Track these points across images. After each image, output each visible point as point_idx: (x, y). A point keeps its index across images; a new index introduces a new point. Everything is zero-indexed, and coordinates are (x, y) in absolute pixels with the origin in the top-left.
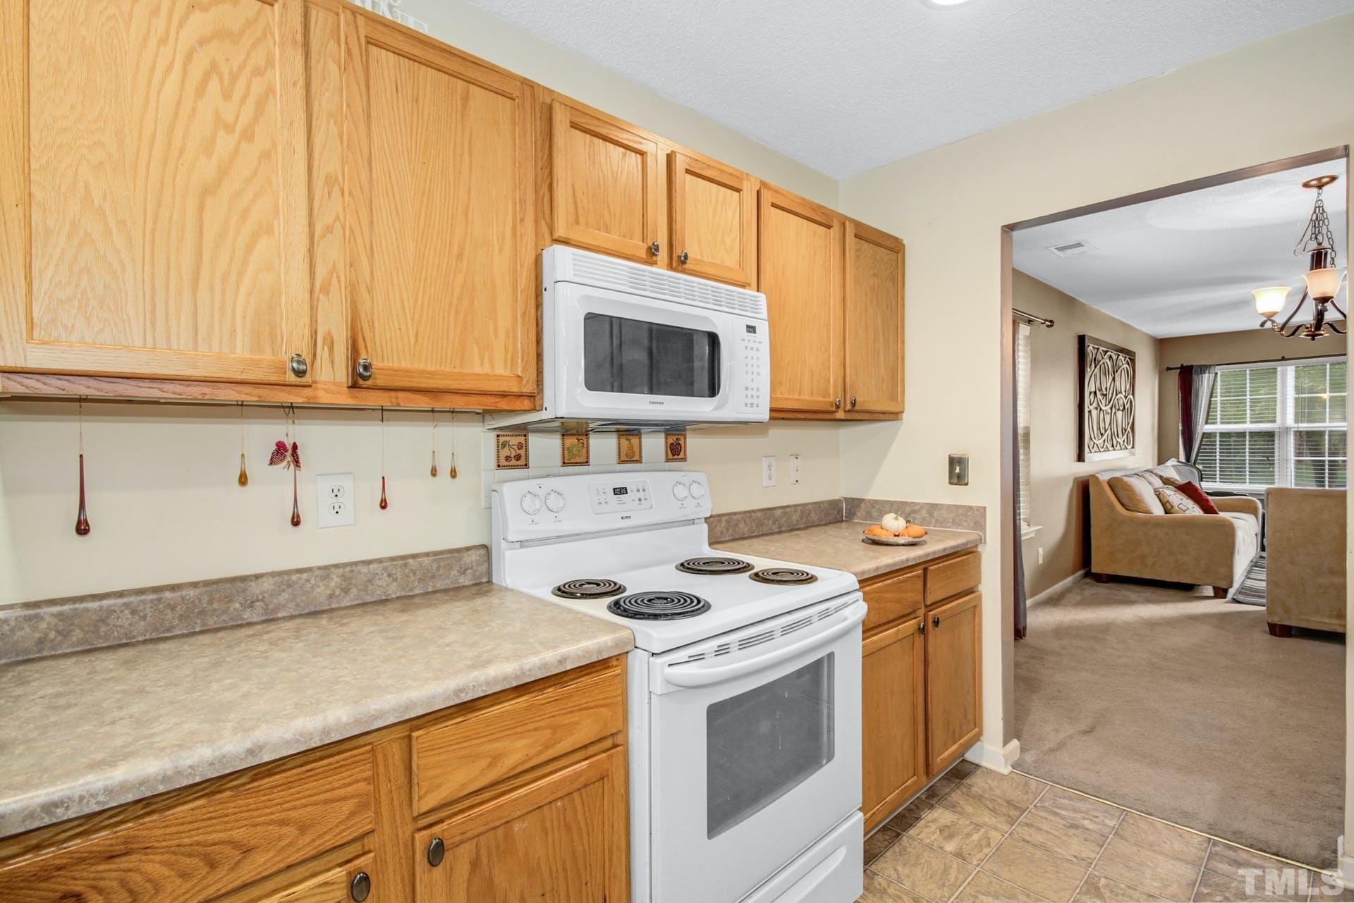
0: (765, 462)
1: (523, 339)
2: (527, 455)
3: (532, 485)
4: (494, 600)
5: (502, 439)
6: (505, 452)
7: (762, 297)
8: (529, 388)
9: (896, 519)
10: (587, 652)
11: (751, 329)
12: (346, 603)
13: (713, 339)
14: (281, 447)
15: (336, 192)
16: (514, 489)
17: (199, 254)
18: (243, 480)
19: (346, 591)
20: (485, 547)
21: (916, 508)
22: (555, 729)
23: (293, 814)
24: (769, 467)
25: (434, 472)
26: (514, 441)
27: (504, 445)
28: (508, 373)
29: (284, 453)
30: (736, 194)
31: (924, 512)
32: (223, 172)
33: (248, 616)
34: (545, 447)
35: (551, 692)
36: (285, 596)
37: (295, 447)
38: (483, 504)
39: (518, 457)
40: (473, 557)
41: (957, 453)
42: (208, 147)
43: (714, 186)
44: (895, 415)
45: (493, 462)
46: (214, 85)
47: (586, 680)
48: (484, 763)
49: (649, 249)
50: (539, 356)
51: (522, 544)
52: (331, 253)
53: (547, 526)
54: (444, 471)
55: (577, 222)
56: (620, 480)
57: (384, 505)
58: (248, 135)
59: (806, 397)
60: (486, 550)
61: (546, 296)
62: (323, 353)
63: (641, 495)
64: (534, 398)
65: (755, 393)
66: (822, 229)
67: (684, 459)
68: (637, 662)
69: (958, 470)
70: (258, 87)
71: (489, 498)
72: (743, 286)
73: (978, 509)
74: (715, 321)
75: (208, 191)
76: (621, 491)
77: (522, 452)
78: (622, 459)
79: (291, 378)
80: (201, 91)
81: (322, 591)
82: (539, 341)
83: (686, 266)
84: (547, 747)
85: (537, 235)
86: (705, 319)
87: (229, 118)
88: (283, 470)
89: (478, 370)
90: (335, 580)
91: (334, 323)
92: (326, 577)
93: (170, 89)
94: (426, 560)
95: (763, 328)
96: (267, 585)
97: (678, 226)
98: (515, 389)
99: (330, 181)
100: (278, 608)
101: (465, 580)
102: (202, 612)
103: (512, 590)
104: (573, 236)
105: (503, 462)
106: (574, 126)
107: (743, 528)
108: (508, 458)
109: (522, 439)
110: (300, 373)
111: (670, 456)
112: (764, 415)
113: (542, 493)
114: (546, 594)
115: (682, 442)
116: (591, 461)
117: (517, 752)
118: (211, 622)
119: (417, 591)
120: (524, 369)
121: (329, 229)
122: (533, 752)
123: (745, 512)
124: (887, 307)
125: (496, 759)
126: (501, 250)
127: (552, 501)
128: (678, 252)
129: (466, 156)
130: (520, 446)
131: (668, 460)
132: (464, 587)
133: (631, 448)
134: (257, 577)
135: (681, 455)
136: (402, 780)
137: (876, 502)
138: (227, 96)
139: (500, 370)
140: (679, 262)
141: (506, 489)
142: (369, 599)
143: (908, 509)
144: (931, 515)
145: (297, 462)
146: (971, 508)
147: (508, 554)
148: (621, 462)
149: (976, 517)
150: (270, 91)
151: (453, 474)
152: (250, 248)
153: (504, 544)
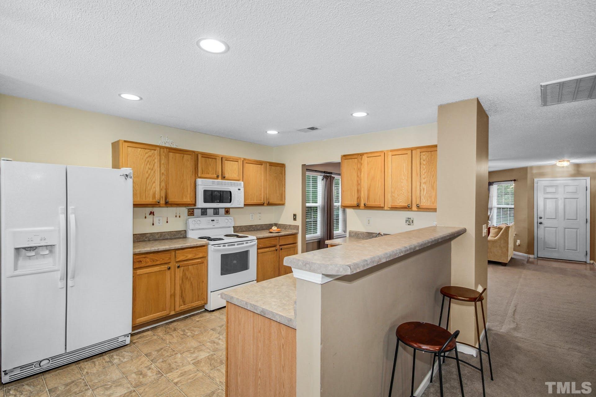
0: (251, 215)
1: (192, 194)
2: (194, 213)
3: (195, 219)
4: (187, 239)
5: (189, 210)
6: (190, 213)
7: (243, 182)
8: (194, 203)
9: (275, 227)
10: (201, 244)
11: (239, 189)
12: (161, 239)
13: (230, 192)
14: (151, 212)
15: (163, 175)
16: (191, 220)
17: (146, 186)
18: (146, 218)
19: (161, 237)
20: (185, 230)
21: (287, 226)
22: (195, 254)
23: (162, 258)
24: (252, 216)
25: (176, 216)
26: (191, 211)
27: (189, 211)
28: (190, 200)
29: (152, 213)
30: (237, 162)
31: (288, 227)
32: (149, 175)
33: (146, 240)
34: (197, 212)
35: (195, 249)
36: (151, 237)
37: (153, 212)
38: (185, 222)
39: (192, 214)
40: (183, 232)
41: (295, 213)
42: (147, 172)
43: (232, 162)
44: (283, 204)
45: (187, 215)
46: (148, 163)
47: (200, 248)
48: (185, 257)
49: (217, 176)
50: (196, 197)
51: (192, 230)
52: (163, 184)
53: (197, 226)
54: (178, 216)
55: (203, 173)
56: (213, 218)
57: (167, 222)
58: (152, 169)
59: (255, 201)
60: (185, 231)
61: (197, 187)
62: (161, 199)
63: (217, 221)
64: (195, 205)
65: (240, 202)
66: (260, 166)
67: (229, 214)
68: (210, 246)
69: (295, 217)
70: (154, 162)
71: (186, 221)
72: (239, 180)
73: (298, 226)
74: (231, 189)
75: (147, 178)
76: (213, 220)
77: (193, 213)
78: (215, 214)
79: (157, 203)
80: (147, 165)
81: (157, 237)
82: (195, 195)
83: (225, 178)
84: (195, 256)
85: (195, 177)
86: (229, 189)
87: (150, 167)
88: (151, 216)
89: (185, 200)
90: (159, 235)
91: (163, 195)
92: (158, 234)
93: (143, 165)
94: (174, 232)
95: (242, 190)
96: (149, 235)
97: (223, 171)
98: (191, 203)
99: (163, 173)
100: (150, 239)
101: (181, 236)
102: (140, 239)
103: (191, 238)
104: (203, 176)
105: (189, 215)
106: (202, 157)
107: (244, 229)
108: (190, 214)
109: (193, 210)
110: (159, 202)
111: (226, 213)
112: (243, 206)
113: (196, 220)
114: (197, 238)
115: (229, 210)
116: (207, 214)
117: (190, 256)
118: (141, 240)
119: (173, 238)
120: (193, 200)
121: (162, 181)
122: (192, 257)
123: (245, 226)
124: (280, 180)
125: (187, 257)
126: (189, 179)
127: (198, 222)
128: (223, 175)
129: (183, 166)
130: (192, 211)
131: (225, 214)
132: (181, 238)
133: (216, 211)
134: (147, 233)
135: (229, 213)
136: (174, 257)
137: (280, 224)
138: (150, 165)
139: (189, 200)
140: (224, 178)
141: (190, 220)
142: (164, 238)
143: (286, 226)
144: (290, 227)
145: (154, 215)
146: (296, 226)
147: (190, 232)
148: (214, 214)
149: (297, 227)
150: (155, 163)
151: (180, 217)
152: (152, 185)
153: (189, 230)
